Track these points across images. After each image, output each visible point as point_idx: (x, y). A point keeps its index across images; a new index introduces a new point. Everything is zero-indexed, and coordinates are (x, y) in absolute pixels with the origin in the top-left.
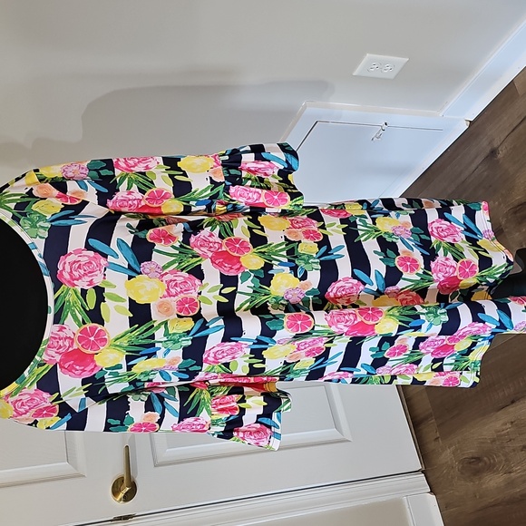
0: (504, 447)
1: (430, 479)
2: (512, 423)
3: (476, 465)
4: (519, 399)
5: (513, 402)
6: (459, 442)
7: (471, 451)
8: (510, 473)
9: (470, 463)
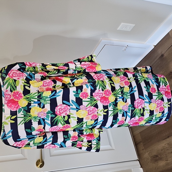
0: (165, 152)
1: (141, 163)
2: (168, 144)
3: (156, 158)
4: (170, 136)
5: (168, 137)
6: (150, 150)
7: (154, 153)
8: (167, 161)
9: (154, 157)
